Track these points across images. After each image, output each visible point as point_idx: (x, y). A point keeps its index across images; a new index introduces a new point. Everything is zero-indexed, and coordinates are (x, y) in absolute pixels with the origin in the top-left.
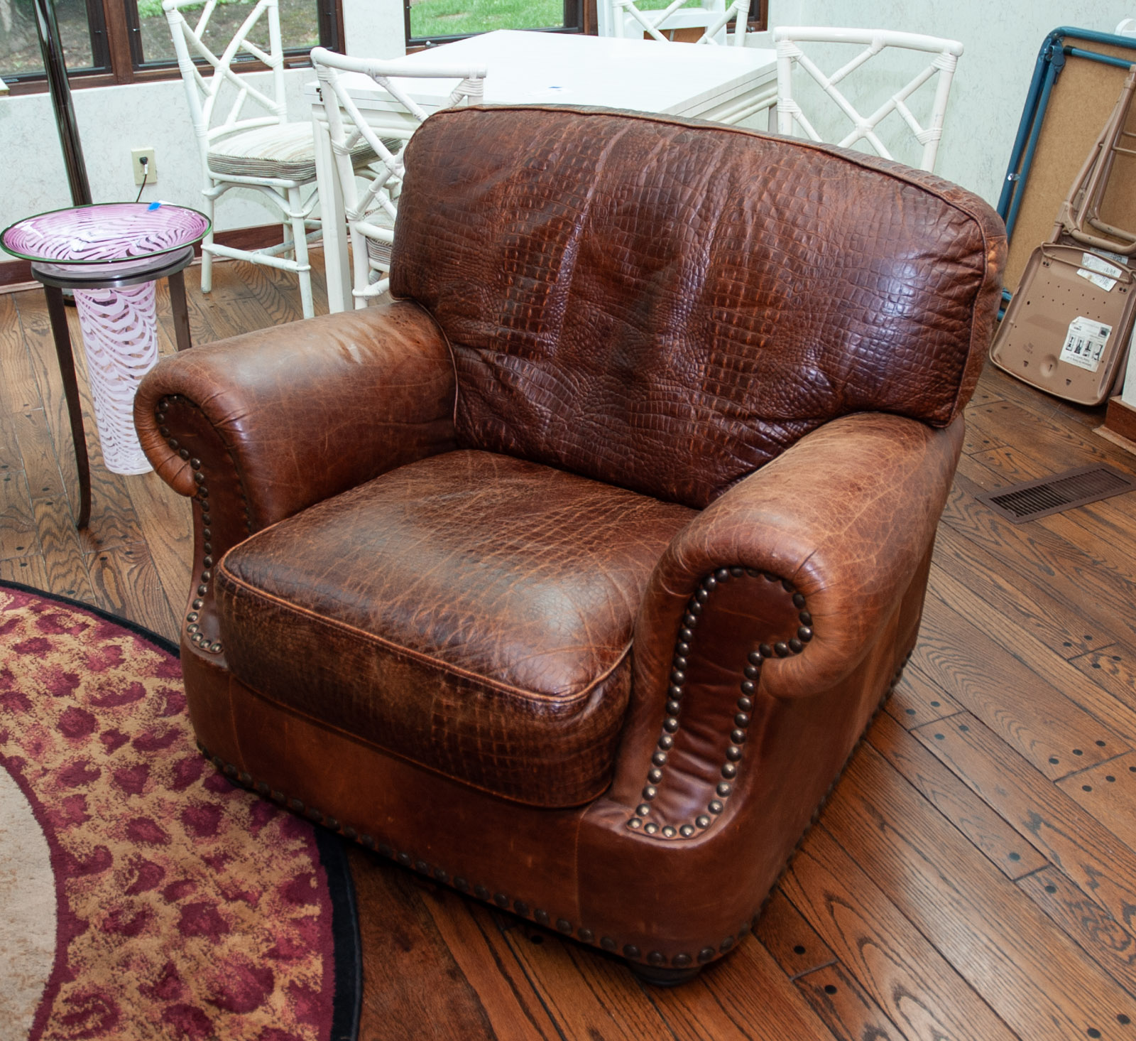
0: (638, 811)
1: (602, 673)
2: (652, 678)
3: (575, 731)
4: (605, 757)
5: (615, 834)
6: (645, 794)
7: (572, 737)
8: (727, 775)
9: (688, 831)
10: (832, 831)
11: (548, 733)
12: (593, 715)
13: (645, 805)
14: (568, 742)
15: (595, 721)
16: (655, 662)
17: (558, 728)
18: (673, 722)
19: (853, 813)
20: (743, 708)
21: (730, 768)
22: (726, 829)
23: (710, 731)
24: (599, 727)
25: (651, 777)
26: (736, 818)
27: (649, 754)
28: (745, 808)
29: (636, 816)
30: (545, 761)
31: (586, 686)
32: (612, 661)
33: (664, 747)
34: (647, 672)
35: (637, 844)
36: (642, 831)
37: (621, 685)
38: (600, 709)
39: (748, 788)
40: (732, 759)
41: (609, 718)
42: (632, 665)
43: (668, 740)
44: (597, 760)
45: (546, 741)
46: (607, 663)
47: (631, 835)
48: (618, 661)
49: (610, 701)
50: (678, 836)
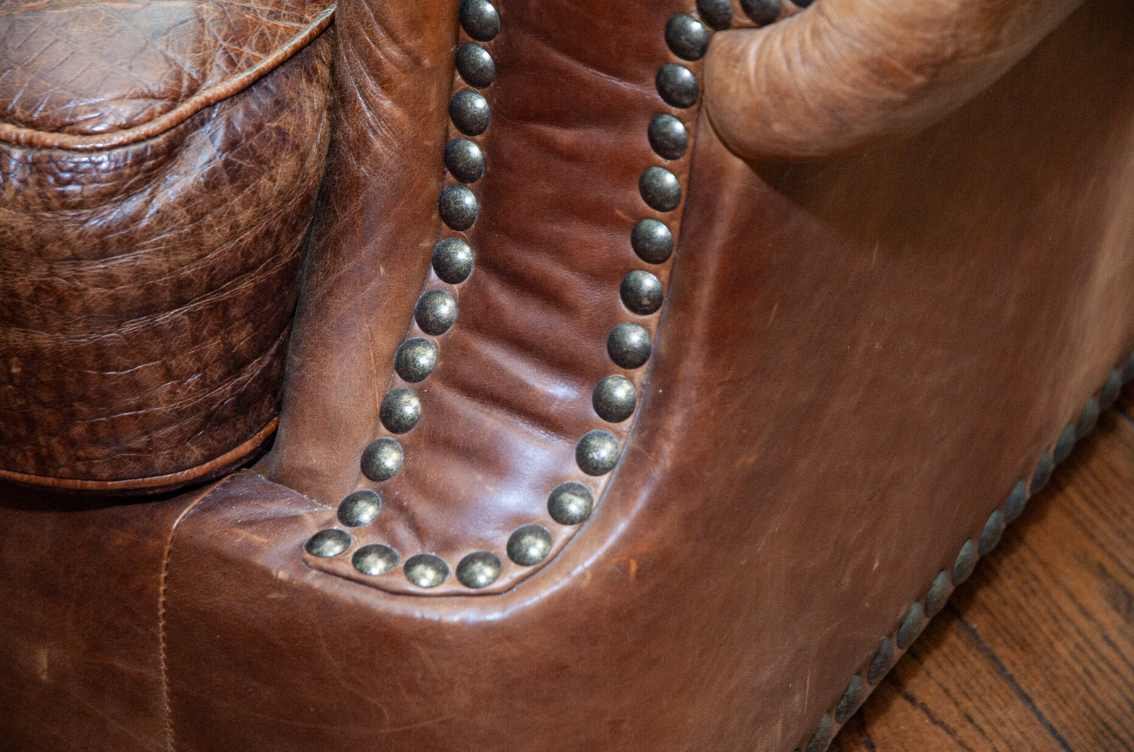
0: (346, 513)
1: (224, 77)
2: (387, 104)
3: (129, 244)
4: (241, 339)
5: (266, 573)
6: (369, 466)
7: (120, 264)
8: (610, 412)
9: (484, 574)
10: (1001, 651)
11: (40, 248)
12: (187, 200)
13: (365, 496)
14: (109, 280)
15: (197, 217)
16: (394, 52)
17: (71, 232)
18: (463, 254)
19: (1070, 608)
20: (657, 200)
21: (621, 391)
22: (597, 569)
23: (559, 273)
24: (209, 238)
25: (389, 417)
26: (626, 539)
27: (386, 343)
28: (656, 508)
29: (338, 526)
30: (44, 340)
31: (168, 110)
32: (265, 48)
33: (431, 326)
34: (371, 85)
35: (325, 604)
36: (347, 568)
37: (287, 120)
38: (211, 183)
39: (668, 450)
40: (625, 360)
41: (244, 217)
42: (333, 68)
43: (446, 308)
44: (212, 346)
45: (38, 272)
46: (247, 50)
47: (312, 579)
48: (287, 48)
49: (247, 164)
50: (452, 585)
